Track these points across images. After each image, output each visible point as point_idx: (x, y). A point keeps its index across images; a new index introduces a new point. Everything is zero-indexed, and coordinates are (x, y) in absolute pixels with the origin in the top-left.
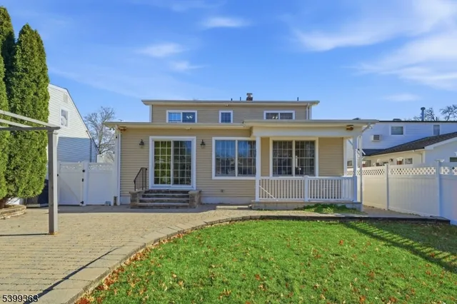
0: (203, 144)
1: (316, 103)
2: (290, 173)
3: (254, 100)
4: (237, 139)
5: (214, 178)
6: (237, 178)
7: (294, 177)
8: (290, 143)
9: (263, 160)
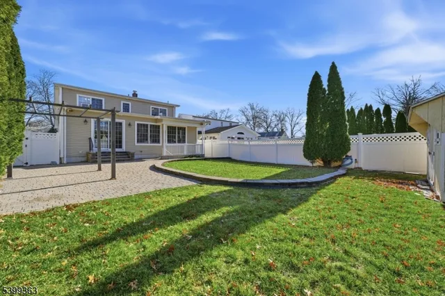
0: (130, 125)
1: (178, 106)
2: (175, 142)
3: (138, 97)
4: (149, 123)
5: (136, 144)
6: (149, 144)
7: (177, 144)
8: (175, 127)
9: (164, 135)
